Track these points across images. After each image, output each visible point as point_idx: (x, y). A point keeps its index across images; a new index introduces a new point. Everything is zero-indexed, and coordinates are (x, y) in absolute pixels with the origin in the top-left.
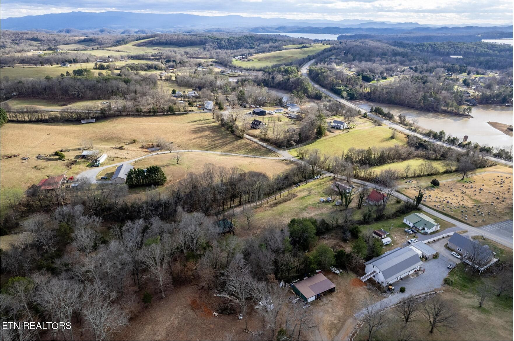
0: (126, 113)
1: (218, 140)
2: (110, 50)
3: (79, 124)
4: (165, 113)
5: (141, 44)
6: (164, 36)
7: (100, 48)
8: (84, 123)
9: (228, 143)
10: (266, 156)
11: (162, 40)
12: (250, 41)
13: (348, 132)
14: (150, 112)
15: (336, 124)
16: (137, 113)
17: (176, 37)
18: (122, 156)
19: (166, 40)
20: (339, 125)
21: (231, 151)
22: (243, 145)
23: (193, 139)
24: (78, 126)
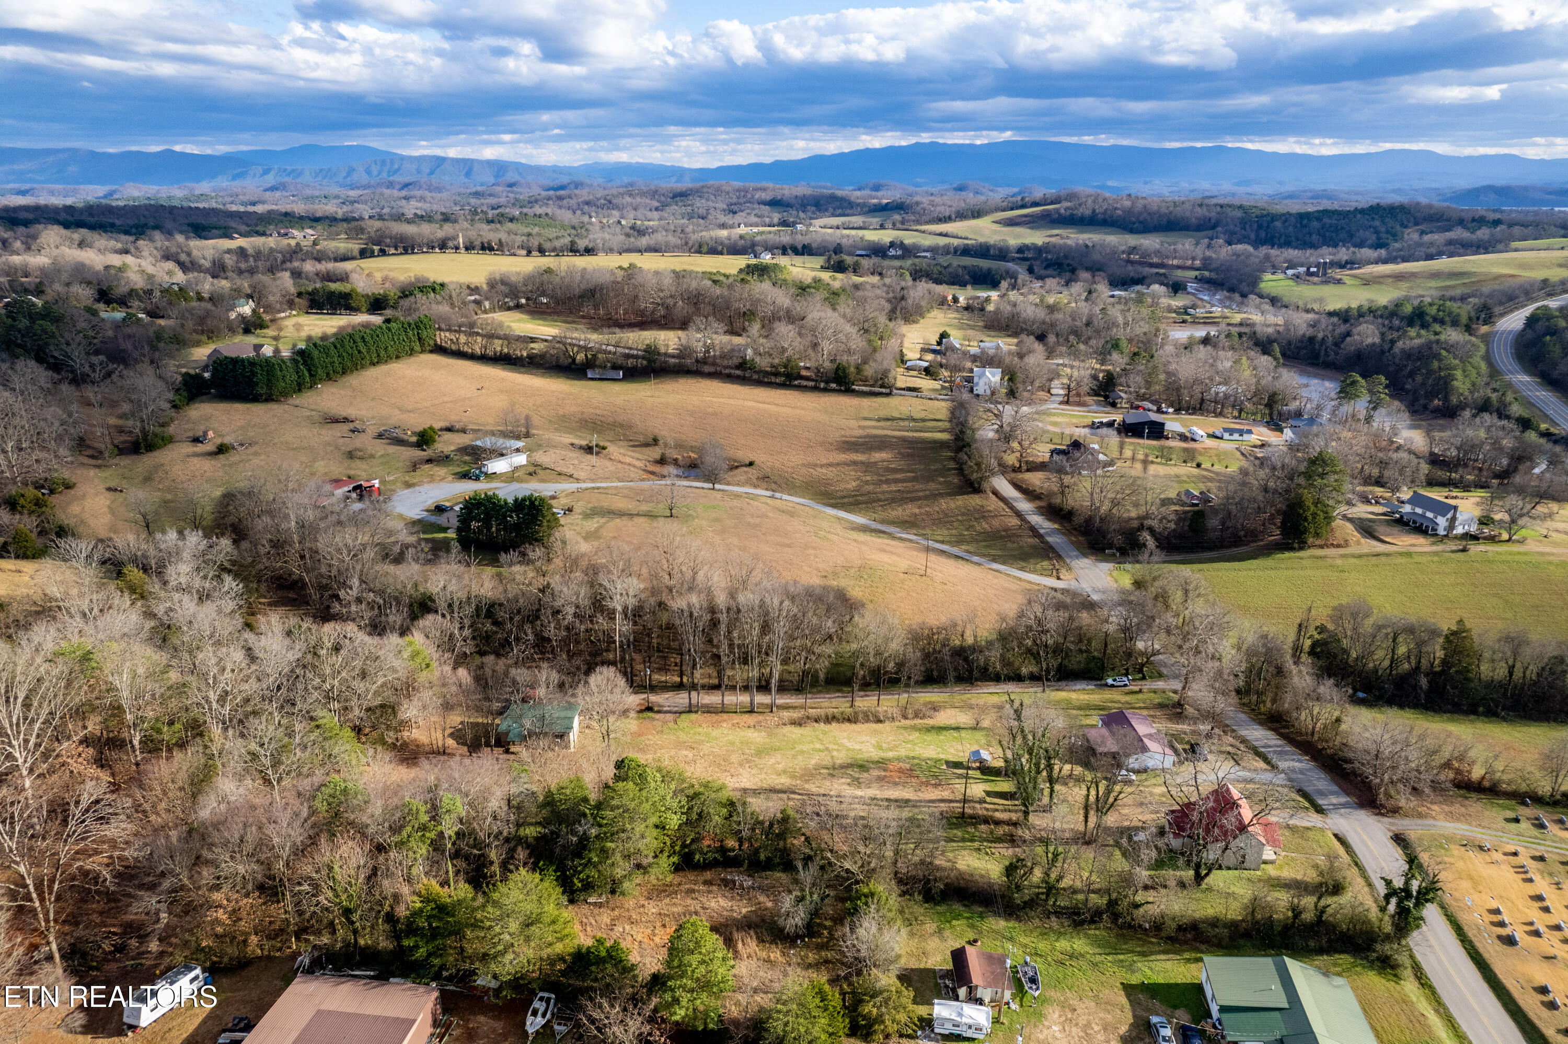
0: (712, 369)
1: (896, 481)
2: (924, 232)
3: (580, 379)
4: (822, 385)
5: (1018, 220)
6: (1090, 201)
7: (898, 225)
8: (592, 379)
9: (919, 498)
10: (1011, 565)
11: (1080, 212)
12: (1383, 222)
13: (1464, 550)
14: (776, 374)
15: (1419, 511)
16: (738, 372)
17: (1128, 203)
18: (565, 470)
19: (1094, 211)
20: (1430, 515)
21: (907, 524)
22: (963, 514)
23: (822, 466)
24: (576, 382)
